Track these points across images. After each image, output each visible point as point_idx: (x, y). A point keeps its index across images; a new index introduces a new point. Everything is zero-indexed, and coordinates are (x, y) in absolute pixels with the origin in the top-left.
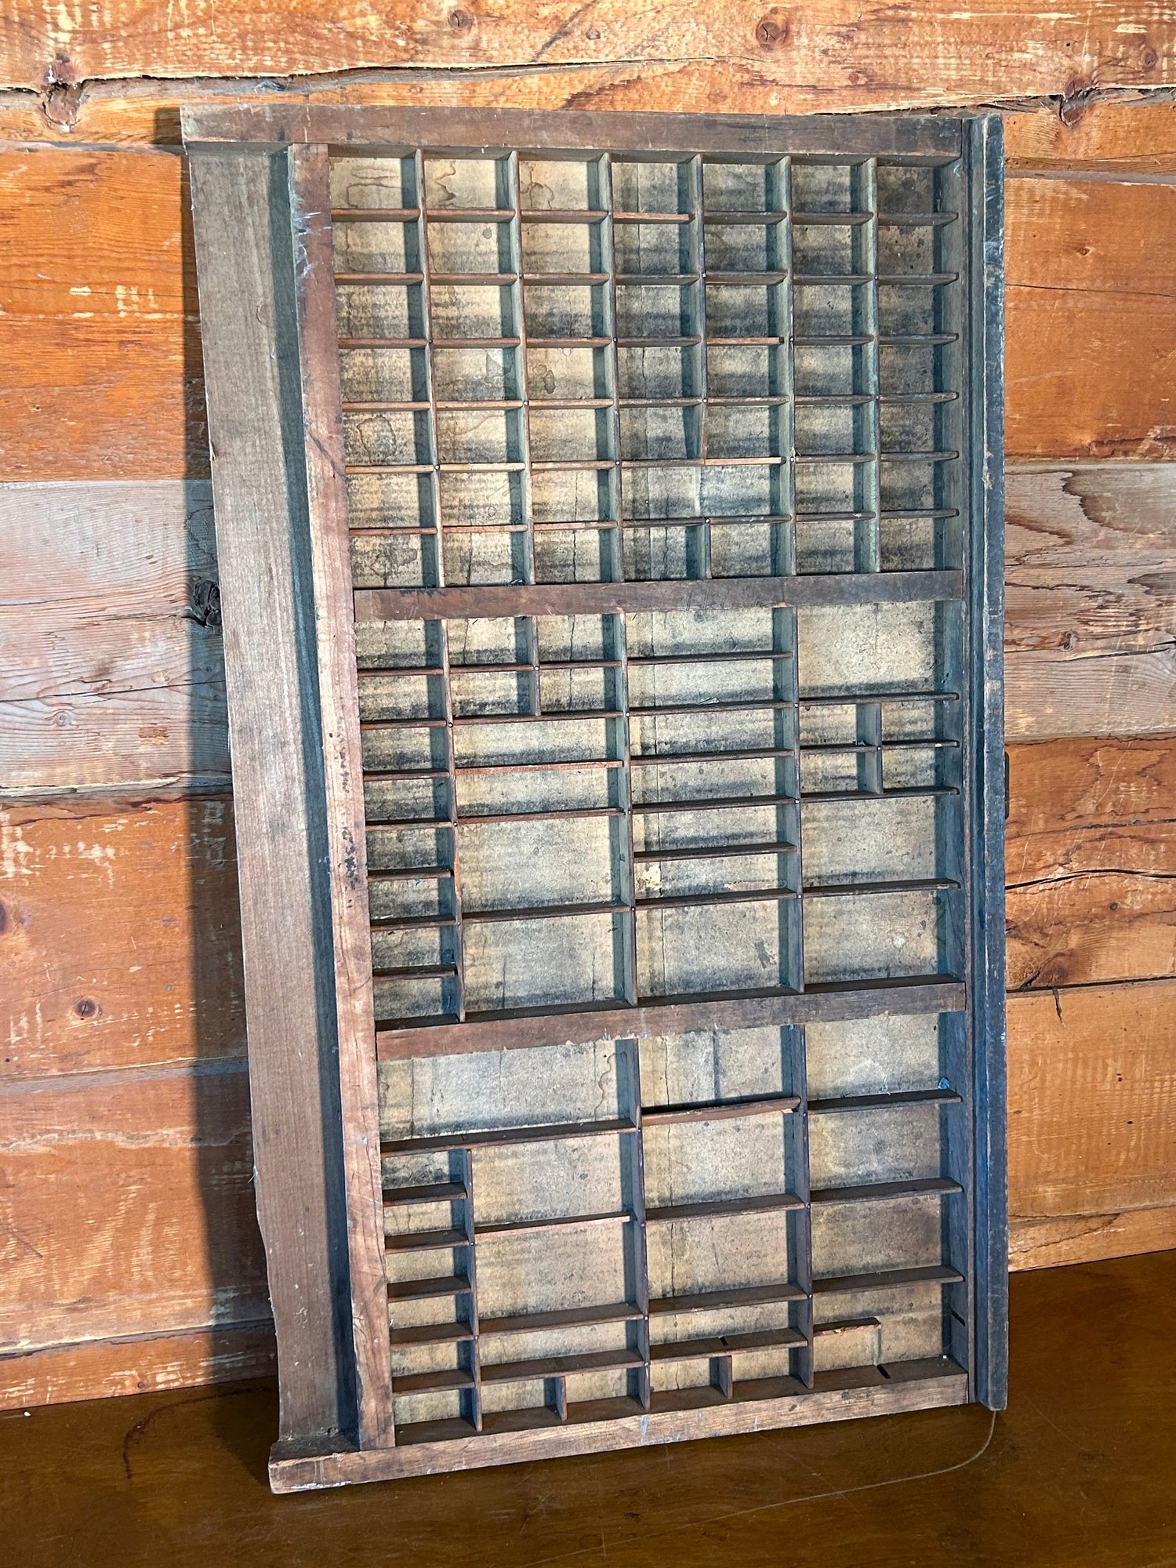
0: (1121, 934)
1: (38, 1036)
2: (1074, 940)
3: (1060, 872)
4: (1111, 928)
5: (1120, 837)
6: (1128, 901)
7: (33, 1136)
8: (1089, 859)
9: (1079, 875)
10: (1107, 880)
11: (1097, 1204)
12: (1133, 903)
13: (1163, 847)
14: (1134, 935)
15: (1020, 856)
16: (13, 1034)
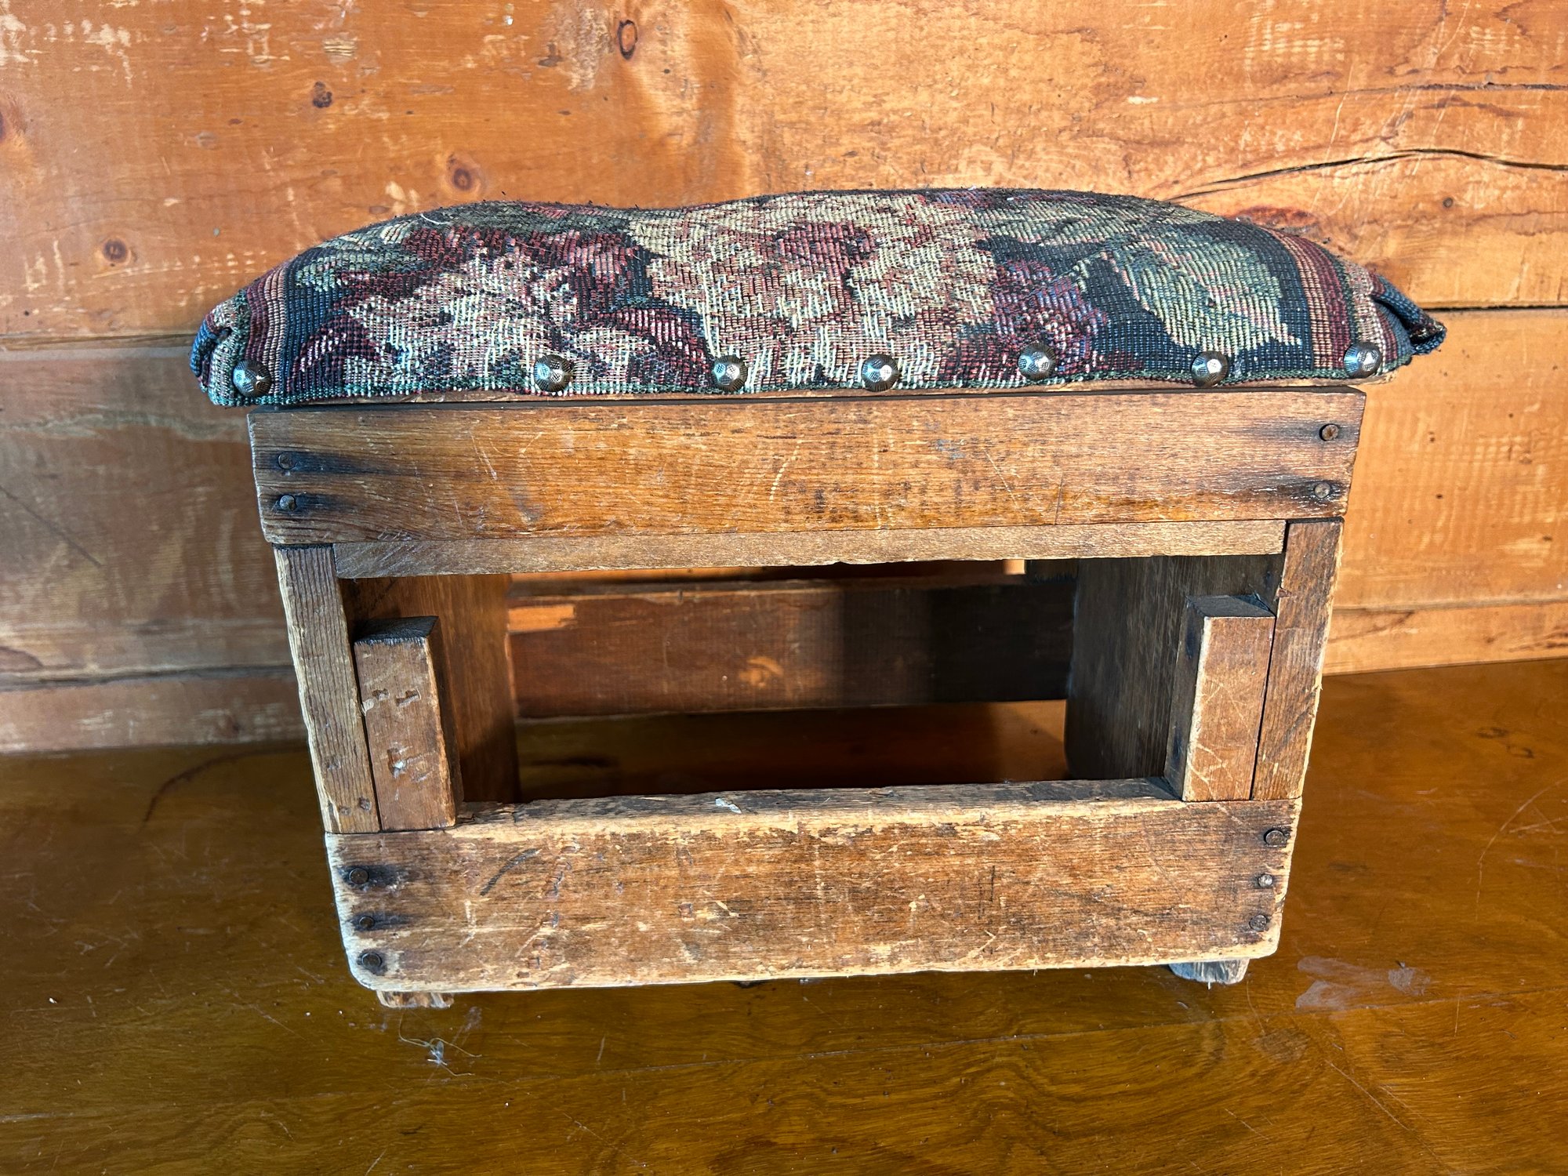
0: (1454, 243)
1: (60, 283)
2: (1392, 247)
3: (1383, 150)
4: (1441, 233)
5: (1466, 104)
6: (1468, 196)
7: (72, 417)
8: (1423, 133)
9: (1404, 155)
10: (1443, 164)
11: (1388, 596)
12: (1475, 200)
13: (1520, 124)
14: (1471, 244)
15: (1330, 122)
16: (29, 280)
